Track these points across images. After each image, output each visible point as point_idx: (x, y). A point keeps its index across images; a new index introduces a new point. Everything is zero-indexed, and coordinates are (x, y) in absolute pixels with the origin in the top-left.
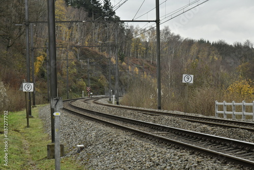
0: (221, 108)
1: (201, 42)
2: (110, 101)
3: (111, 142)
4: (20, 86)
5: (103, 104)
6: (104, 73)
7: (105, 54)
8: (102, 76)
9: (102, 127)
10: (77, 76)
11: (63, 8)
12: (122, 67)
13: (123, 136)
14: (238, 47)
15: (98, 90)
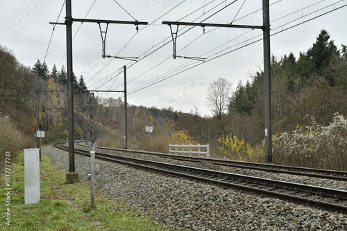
0: (173, 148)
1: (141, 107)
6: (81, 126)
8: (79, 128)
11: (54, 84)
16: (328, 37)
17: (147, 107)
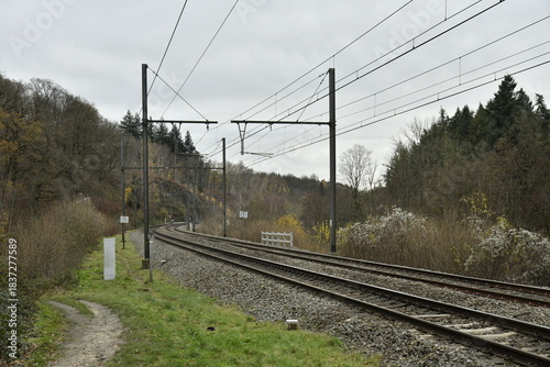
0: (265, 237)
1: (273, 174)
2: (188, 229)
3: (182, 259)
4: (119, 218)
5: (182, 230)
6: (184, 202)
7: (185, 185)
8: (183, 205)
9: (177, 249)
10: (160, 205)
12: (200, 197)
13: (190, 254)
14: (305, 180)
15: (179, 217)
16: (515, 85)
17: (282, 175)
